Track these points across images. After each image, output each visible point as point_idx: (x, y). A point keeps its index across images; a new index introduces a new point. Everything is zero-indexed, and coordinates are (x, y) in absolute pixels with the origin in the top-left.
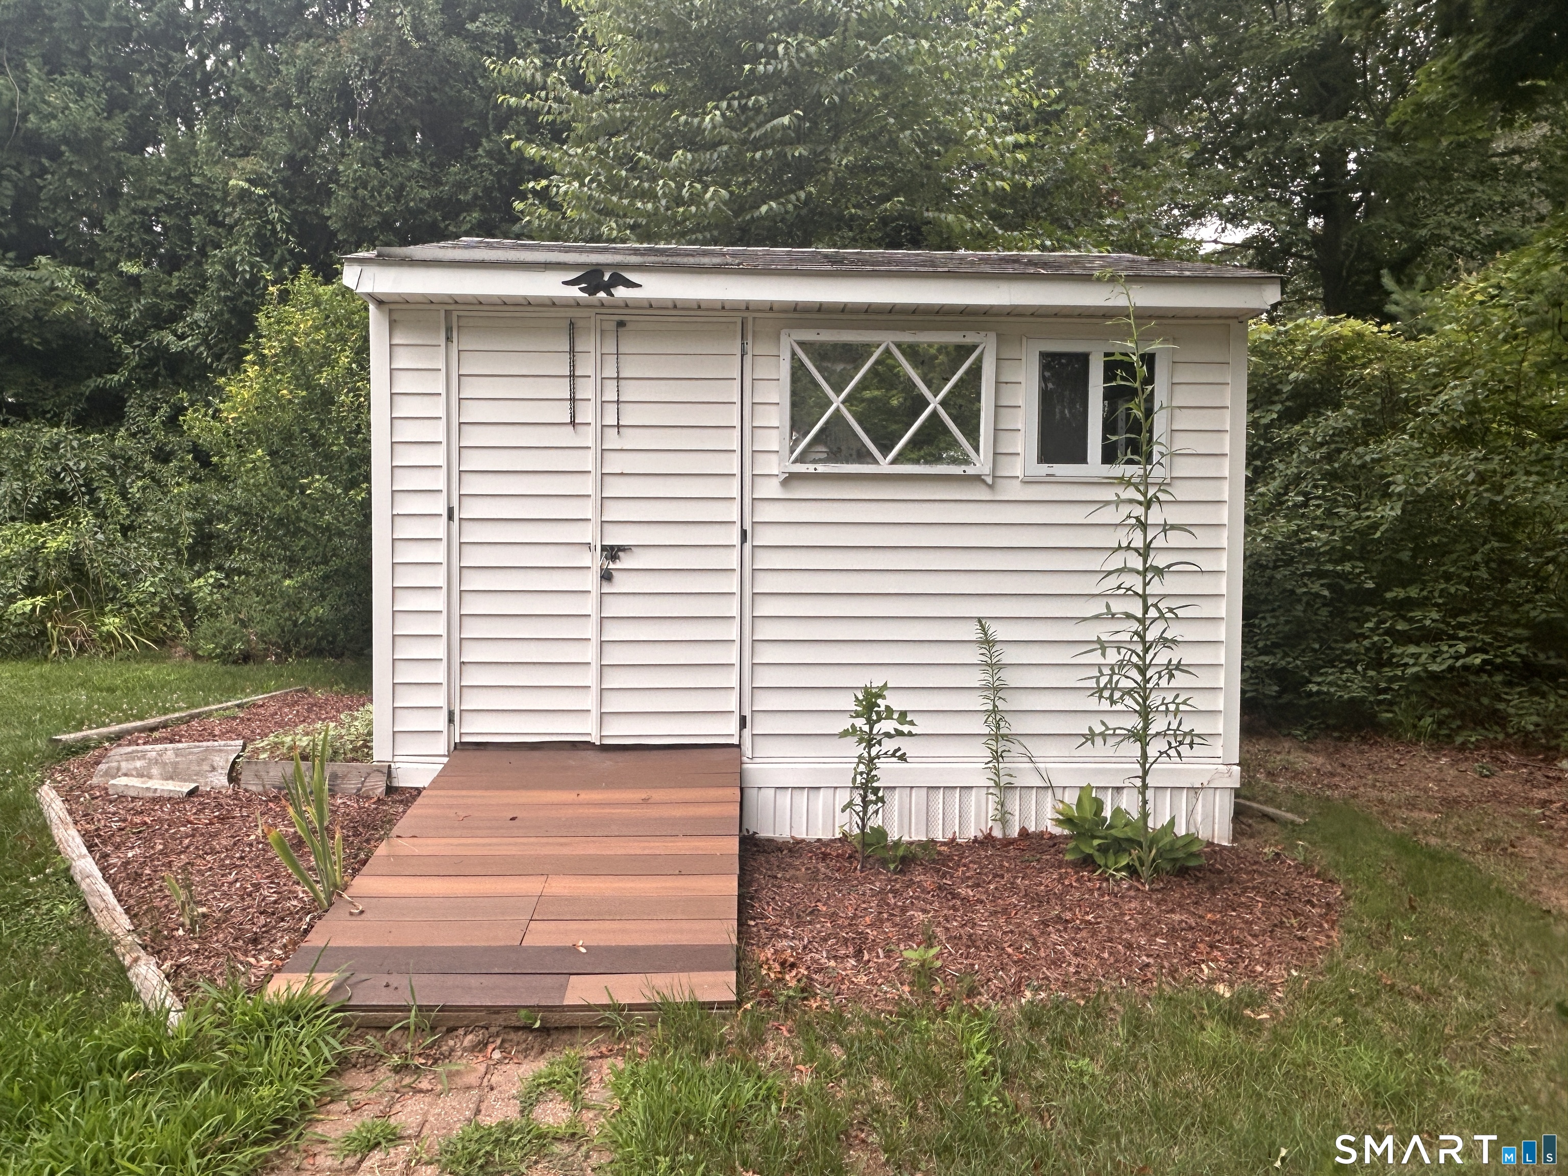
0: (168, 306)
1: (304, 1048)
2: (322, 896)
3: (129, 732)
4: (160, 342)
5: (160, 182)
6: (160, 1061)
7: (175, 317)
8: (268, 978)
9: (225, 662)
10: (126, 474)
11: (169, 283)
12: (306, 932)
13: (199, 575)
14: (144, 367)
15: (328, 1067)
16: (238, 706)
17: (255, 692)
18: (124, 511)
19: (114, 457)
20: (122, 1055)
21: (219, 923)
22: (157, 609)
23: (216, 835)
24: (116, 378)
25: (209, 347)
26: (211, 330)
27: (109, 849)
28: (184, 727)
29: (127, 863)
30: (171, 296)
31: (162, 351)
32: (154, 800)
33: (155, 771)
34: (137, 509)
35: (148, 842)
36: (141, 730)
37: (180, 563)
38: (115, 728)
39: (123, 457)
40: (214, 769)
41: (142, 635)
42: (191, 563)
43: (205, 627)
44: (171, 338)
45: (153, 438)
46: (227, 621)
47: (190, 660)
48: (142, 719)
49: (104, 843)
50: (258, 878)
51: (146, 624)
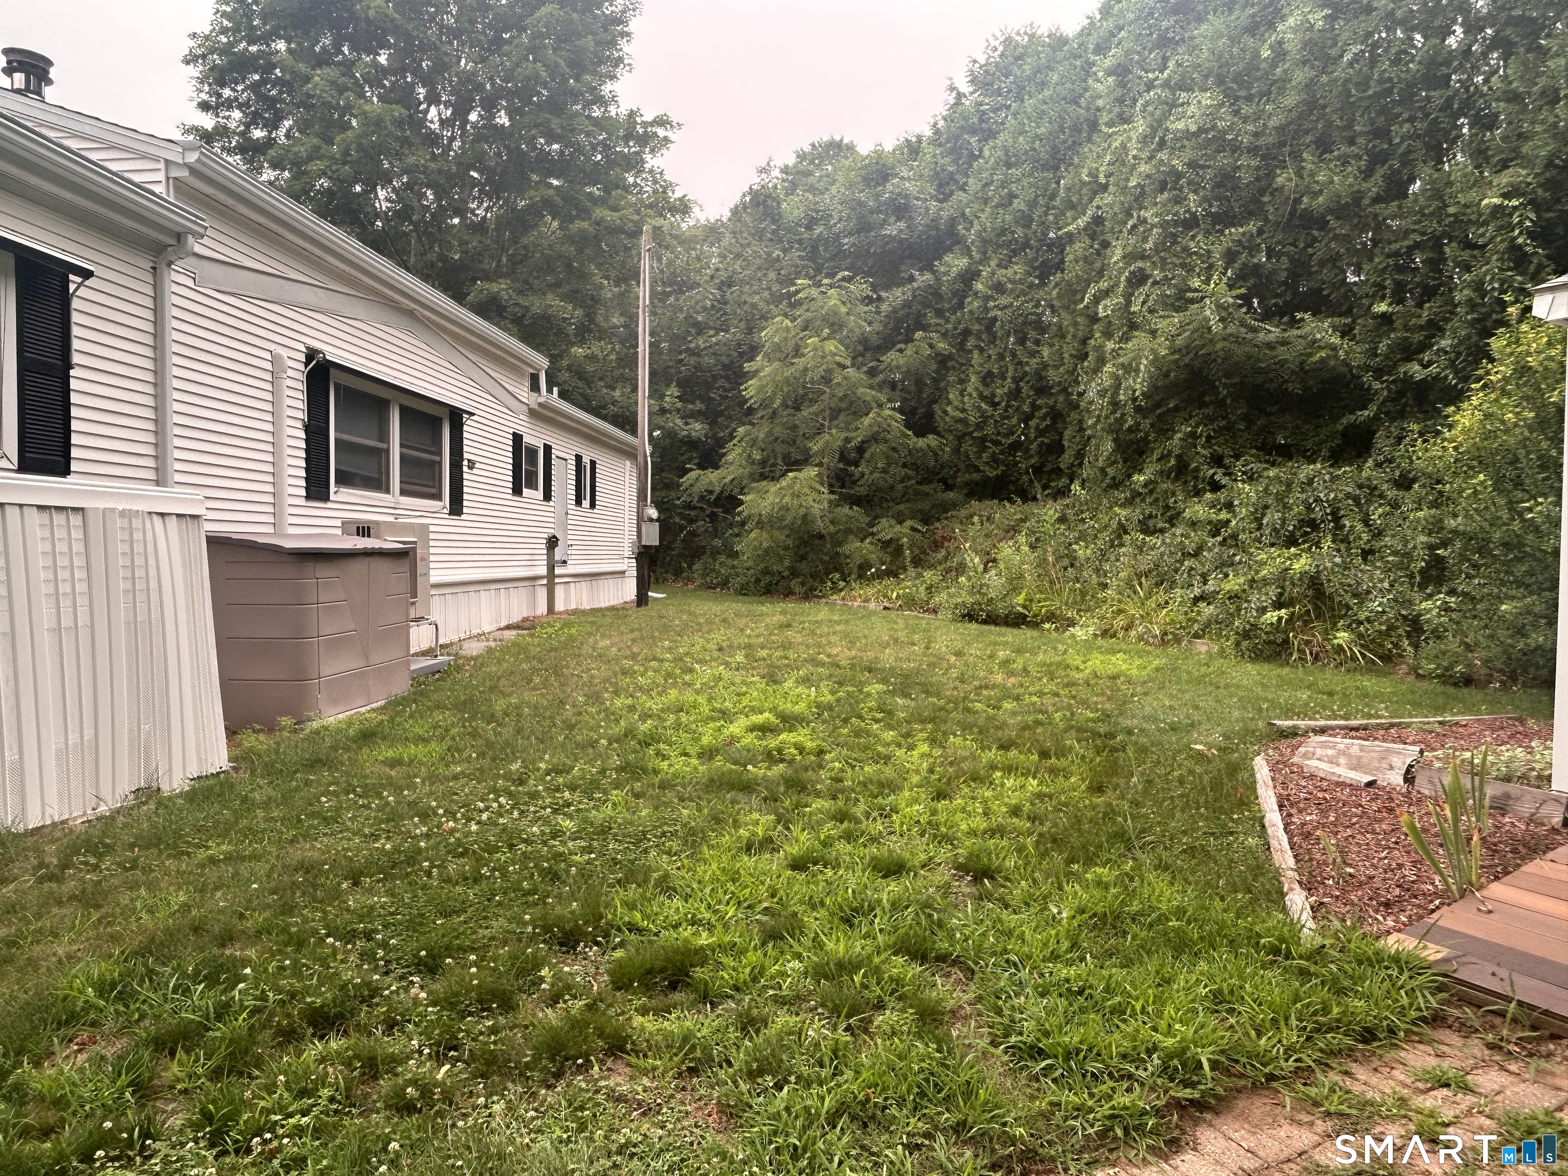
0: (1418, 337)
1: (1402, 992)
2: (1454, 887)
3: (1332, 728)
4: (1405, 373)
5: (1415, 223)
6: (1288, 956)
7: (1424, 346)
8: (1388, 933)
9: (1444, 683)
10: (1369, 502)
11: (1420, 316)
12: (1433, 911)
13: (1430, 596)
14: (1393, 400)
15: (1419, 1014)
16: (1440, 723)
17: (1463, 713)
18: (1365, 537)
19: (1360, 487)
20: (1263, 941)
21: (1361, 884)
22: (1384, 628)
23: (1381, 821)
24: (1366, 413)
25: (1456, 373)
26: (1459, 354)
27: (1294, 811)
28: (1382, 732)
29: (1303, 824)
30: (1421, 328)
31: (1408, 379)
32: (1338, 784)
33: (1342, 760)
34: (1379, 534)
35: (1324, 813)
36: (1342, 728)
37: (1413, 585)
38: (1322, 723)
39: (1369, 487)
40: (1391, 768)
41: (1370, 651)
42: (1422, 586)
43: (1431, 647)
44: (1417, 367)
45: (1398, 467)
46: (1452, 644)
47: (1411, 678)
48: (1347, 719)
49: (1292, 805)
50: (1405, 860)
51: (1373, 641)
